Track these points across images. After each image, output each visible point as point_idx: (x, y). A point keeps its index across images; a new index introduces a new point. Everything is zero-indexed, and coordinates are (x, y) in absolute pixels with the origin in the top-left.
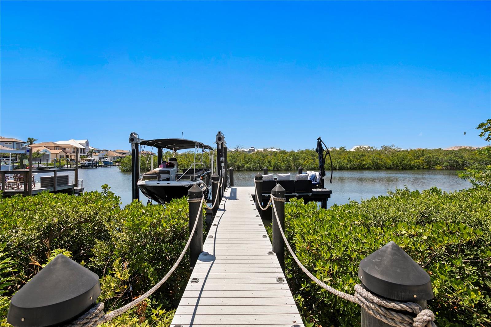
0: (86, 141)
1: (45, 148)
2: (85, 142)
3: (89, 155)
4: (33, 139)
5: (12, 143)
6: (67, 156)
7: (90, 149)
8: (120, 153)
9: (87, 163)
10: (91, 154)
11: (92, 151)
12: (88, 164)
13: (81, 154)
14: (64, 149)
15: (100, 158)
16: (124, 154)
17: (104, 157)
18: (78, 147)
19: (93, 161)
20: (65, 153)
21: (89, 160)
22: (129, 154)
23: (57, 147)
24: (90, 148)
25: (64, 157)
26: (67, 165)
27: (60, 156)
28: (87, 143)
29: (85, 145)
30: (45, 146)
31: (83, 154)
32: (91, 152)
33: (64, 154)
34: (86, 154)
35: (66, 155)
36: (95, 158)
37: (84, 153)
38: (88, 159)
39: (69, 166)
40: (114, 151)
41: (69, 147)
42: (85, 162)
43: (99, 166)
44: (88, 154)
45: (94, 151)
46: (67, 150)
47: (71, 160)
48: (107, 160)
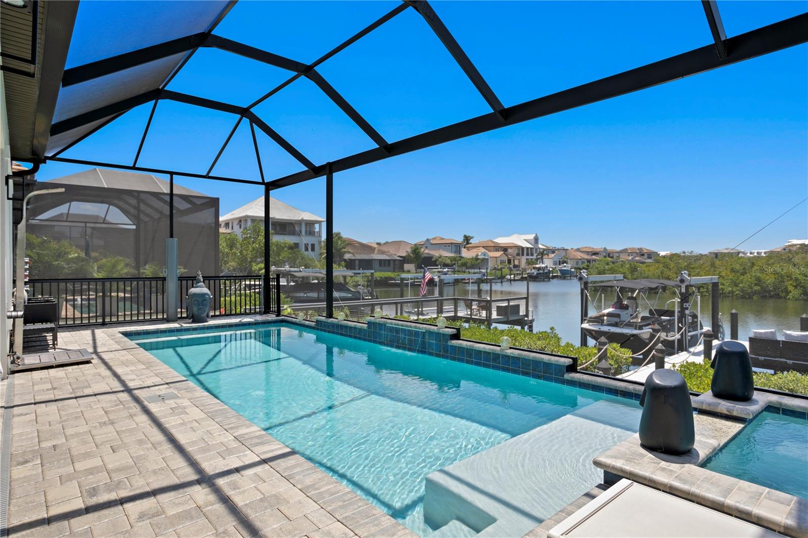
0: (534, 235)
1: (483, 250)
2: (533, 238)
3: (539, 258)
4: (469, 237)
5: (450, 245)
6: (509, 261)
7: (540, 249)
8: (588, 253)
9: (535, 272)
10: (542, 258)
11: (543, 252)
12: (537, 274)
13: (528, 257)
14: (505, 249)
15: (555, 263)
16: (595, 254)
17: (561, 260)
18: (523, 246)
19: (544, 269)
20: (507, 255)
21: (539, 269)
22: (605, 254)
23: (497, 248)
24: (540, 246)
25: (505, 263)
26: (510, 275)
27: (501, 260)
28: (536, 240)
29: (533, 242)
30: (483, 247)
31: (530, 257)
32: (543, 254)
33: (506, 259)
34: (534, 257)
35: (508, 259)
36: (548, 263)
37: (532, 255)
38: (537, 266)
39: (512, 276)
40: (578, 250)
41: (511, 247)
42: (533, 270)
43: (554, 277)
44: (537, 256)
45: (545, 252)
46: (510, 251)
47: (515, 266)
48: (565, 266)
